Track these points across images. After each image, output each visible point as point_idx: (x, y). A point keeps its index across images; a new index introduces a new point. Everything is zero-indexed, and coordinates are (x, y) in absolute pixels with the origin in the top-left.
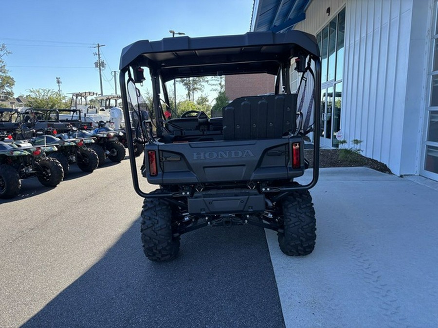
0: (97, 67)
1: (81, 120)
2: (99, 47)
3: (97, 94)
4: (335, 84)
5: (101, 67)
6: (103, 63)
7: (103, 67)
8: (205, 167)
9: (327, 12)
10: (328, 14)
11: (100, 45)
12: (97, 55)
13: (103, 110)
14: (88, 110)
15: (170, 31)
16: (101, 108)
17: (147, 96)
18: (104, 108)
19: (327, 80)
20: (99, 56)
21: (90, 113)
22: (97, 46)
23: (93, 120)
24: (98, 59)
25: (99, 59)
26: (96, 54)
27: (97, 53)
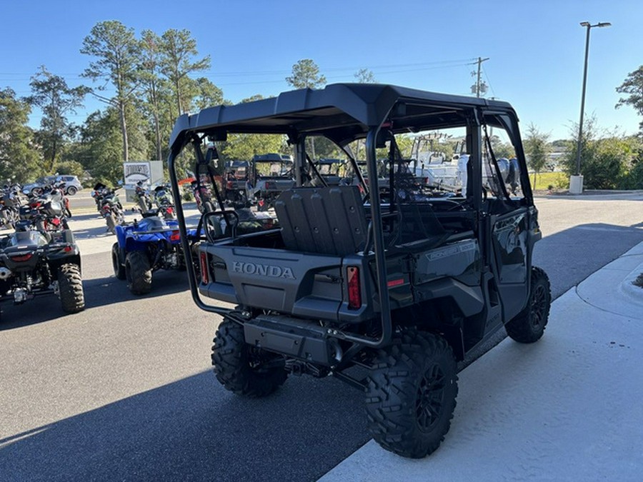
0: (475, 92)
1: (416, 174)
2: (480, 61)
3: (446, 135)
5: (480, 92)
6: (483, 85)
7: (482, 91)
8: (244, 284)
11: (482, 59)
12: (477, 75)
13: (457, 158)
14: (430, 159)
15: (581, 24)
16: (455, 155)
17: (530, 134)
18: (459, 155)
20: (479, 75)
21: (433, 163)
22: (478, 60)
23: (433, 173)
24: (476, 80)
25: (479, 80)
26: (475, 74)
27: (477, 72)
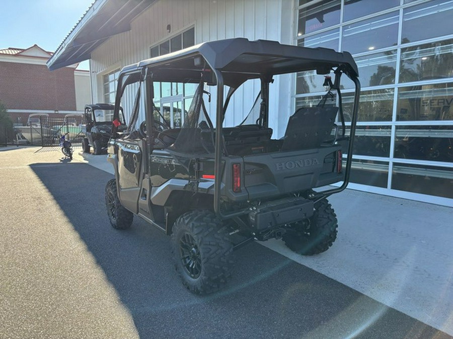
4: (184, 99)
8: (285, 178)
9: (168, 29)
10: (168, 31)
19: (172, 95)
